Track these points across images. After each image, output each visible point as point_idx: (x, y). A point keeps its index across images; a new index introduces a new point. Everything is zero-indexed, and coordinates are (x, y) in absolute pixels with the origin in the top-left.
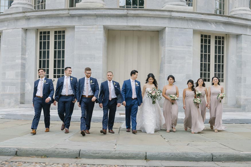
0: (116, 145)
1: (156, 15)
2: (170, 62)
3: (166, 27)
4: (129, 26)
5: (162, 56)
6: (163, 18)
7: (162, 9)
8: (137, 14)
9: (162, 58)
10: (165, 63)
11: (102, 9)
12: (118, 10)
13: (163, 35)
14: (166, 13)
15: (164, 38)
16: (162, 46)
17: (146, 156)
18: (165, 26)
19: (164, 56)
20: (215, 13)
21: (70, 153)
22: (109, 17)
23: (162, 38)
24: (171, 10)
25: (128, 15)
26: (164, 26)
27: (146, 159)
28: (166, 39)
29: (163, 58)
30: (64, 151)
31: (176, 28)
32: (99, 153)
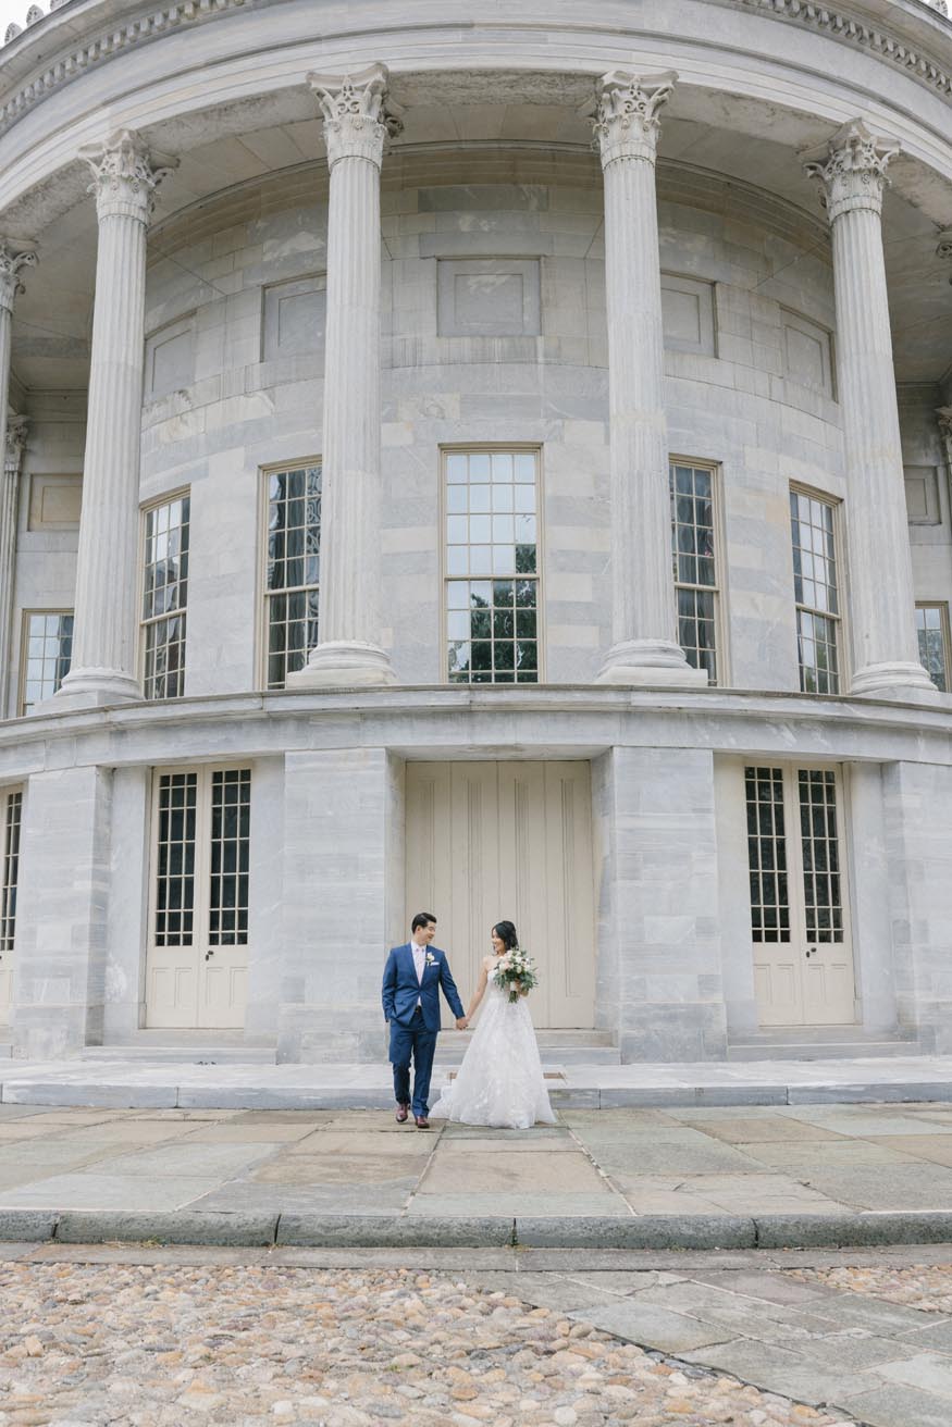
0: (413, 1194)
1: (574, 703)
2: (633, 874)
3: (612, 747)
4: (479, 747)
5: (607, 852)
6: (603, 713)
7: (597, 682)
8: (508, 704)
9: (605, 859)
10: (615, 880)
11: (380, 689)
12: (437, 693)
13: (606, 775)
14: (611, 697)
15: (608, 785)
16: (604, 815)
17: (514, 1232)
18: (612, 744)
19: (612, 852)
20: (802, 690)
21: (242, 1226)
22: (404, 719)
23: (603, 785)
24: (627, 686)
25: (473, 708)
26: (606, 741)
27: (514, 1244)
28: (616, 790)
29: (609, 860)
30: (223, 1219)
31: (653, 750)
32: (345, 1227)
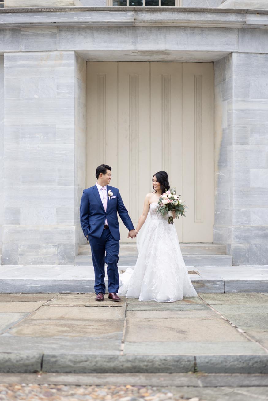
0: (123, 342)
1: (207, 22)
2: (243, 141)
3: (231, 53)
4: (140, 51)
5: (225, 125)
6: (225, 29)
7: (221, 7)
8: (161, 22)
9: (224, 130)
10: (231, 144)
11: (71, 9)
12: (112, 13)
13: (226, 73)
14: (233, 18)
15: (227, 80)
16: (224, 101)
17: (195, 364)
18: (231, 51)
19: (229, 125)
21: (20, 361)
22: (88, 31)
23: (224, 80)
24: (244, 10)
25: (138, 24)
26: (227, 49)
27: (196, 371)
28: (234, 84)
29: (227, 131)
30: (7, 357)
31: (259, 55)
32: (86, 362)
